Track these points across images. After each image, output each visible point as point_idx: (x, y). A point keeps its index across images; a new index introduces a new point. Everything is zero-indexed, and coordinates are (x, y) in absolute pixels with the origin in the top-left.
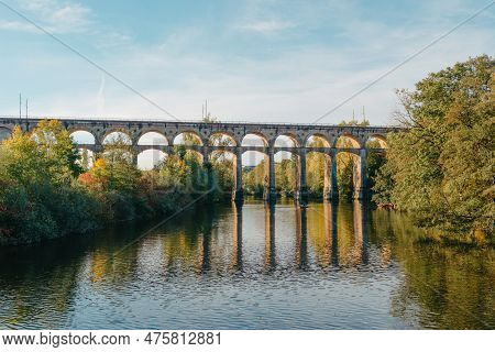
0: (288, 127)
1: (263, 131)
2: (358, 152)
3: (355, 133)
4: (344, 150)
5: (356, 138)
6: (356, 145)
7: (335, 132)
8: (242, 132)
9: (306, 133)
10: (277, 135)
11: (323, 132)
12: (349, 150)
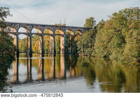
0: (37, 25)
1: (27, 26)
2: (63, 36)
3: (62, 28)
4: (58, 35)
5: (62, 30)
6: (62, 33)
7: (55, 28)
8: (19, 27)
9: (44, 28)
10: (33, 28)
11: (50, 28)
12: (60, 35)
